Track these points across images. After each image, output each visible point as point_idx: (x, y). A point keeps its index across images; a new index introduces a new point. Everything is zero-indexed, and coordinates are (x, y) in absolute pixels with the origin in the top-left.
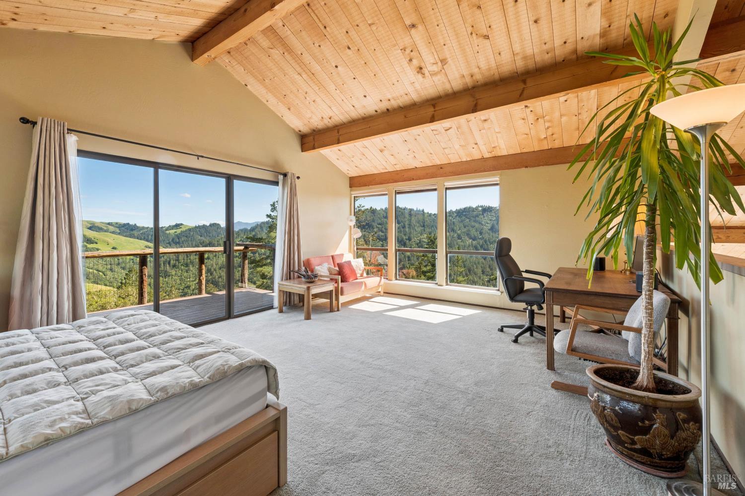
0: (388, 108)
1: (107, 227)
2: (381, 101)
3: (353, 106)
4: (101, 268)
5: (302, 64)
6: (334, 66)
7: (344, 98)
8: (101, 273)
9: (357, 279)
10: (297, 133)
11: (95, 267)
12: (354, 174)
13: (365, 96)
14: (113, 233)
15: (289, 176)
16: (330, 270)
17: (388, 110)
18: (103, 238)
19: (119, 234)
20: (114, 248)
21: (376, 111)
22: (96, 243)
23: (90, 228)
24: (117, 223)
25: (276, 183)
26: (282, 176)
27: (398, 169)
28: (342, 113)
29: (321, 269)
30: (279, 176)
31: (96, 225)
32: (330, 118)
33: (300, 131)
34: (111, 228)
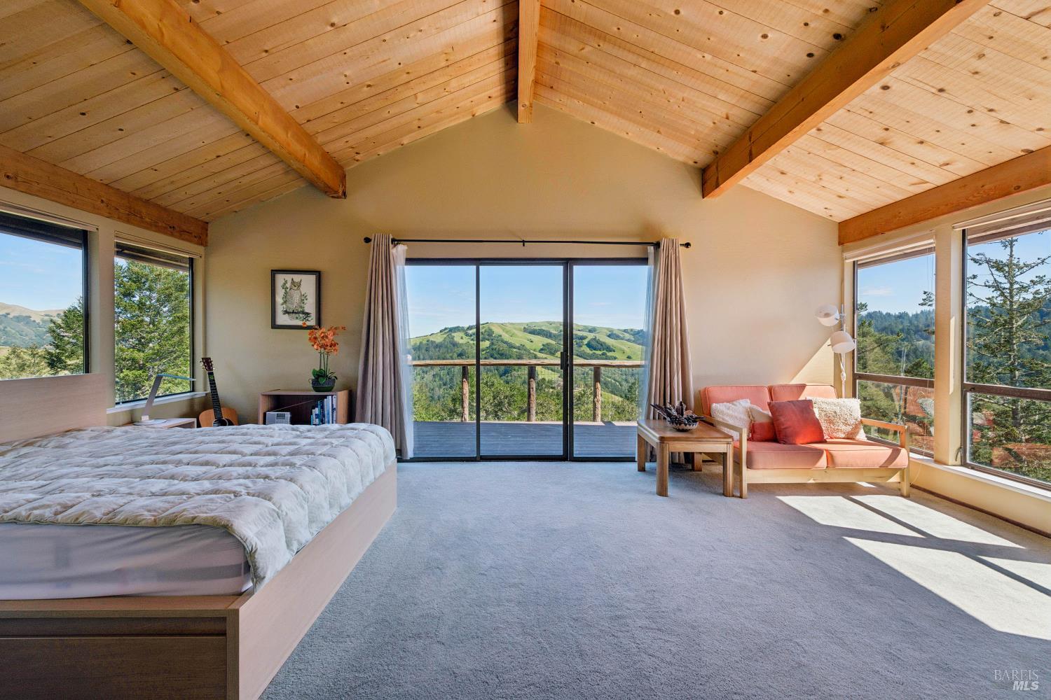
0: (835, 31)
1: (623, 334)
2: (806, 24)
3: (755, 72)
4: (617, 378)
5: (628, 45)
6: (673, 13)
7: (726, 65)
8: (617, 383)
9: (824, 442)
10: (691, 166)
11: (613, 376)
12: (844, 213)
13: (765, 36)
14: (628, 340)
15: (664, 243)
16: (750, 413)
17: (837, 36)
18: (619, 346)
19: (634, 342)
20: (629, 358)
21: (810, 55)
22: (614, 351)
23: (609, 336)
24: (632, 330)
25: (643, 261)
26: (652, 248)
27: (964, 174)
28: (742, 96)
29: (725, 411)
30: (648, 247)
31: (614, 332)
32: (727, 118)
33: (696, 162)
34: (627, 336)
